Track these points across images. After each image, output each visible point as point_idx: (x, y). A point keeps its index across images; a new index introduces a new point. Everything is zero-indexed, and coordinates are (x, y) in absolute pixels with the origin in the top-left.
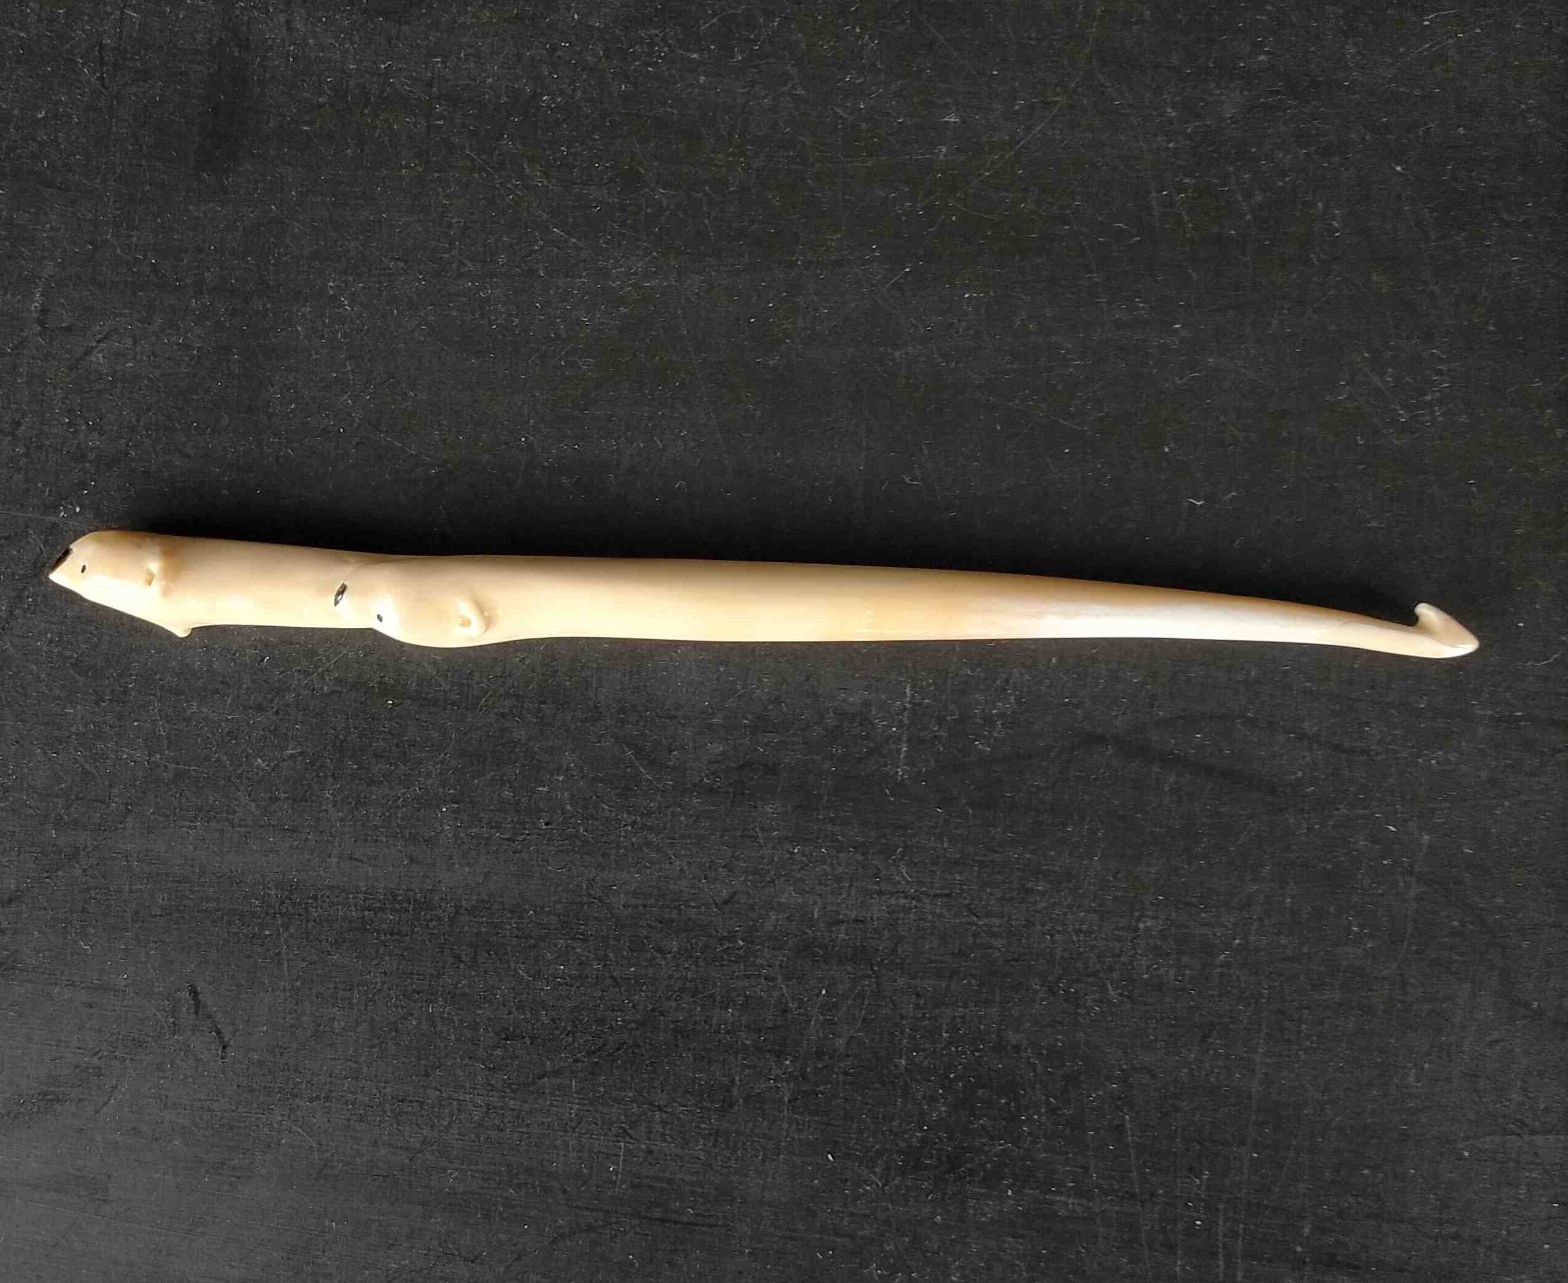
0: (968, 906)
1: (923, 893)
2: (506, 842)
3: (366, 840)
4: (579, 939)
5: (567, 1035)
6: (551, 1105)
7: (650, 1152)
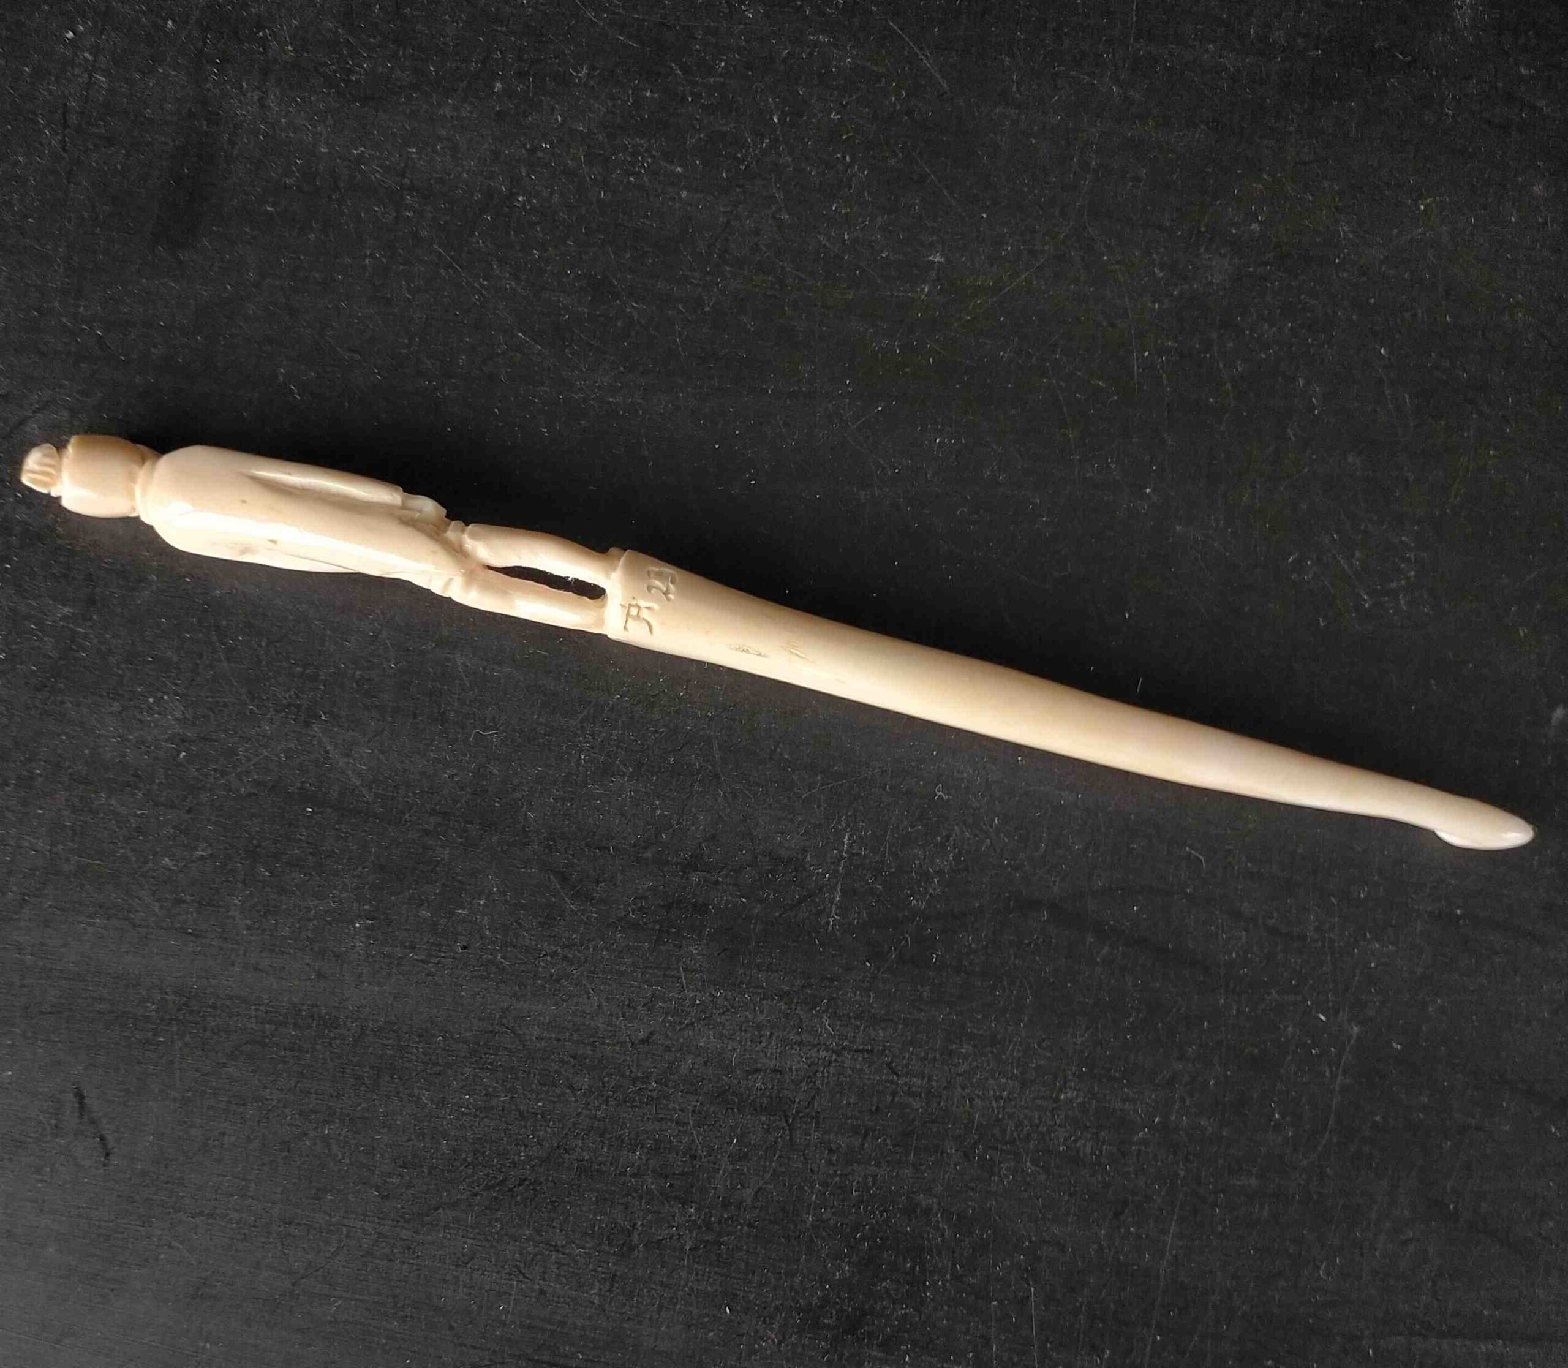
0: (889, 1065)
1: (844, 1048)
2: (420, 964)
3: (273, 950)
4: (487, 1068)
5: (466, 1167)
6: (444, 1238)
7: (542, 1292)
